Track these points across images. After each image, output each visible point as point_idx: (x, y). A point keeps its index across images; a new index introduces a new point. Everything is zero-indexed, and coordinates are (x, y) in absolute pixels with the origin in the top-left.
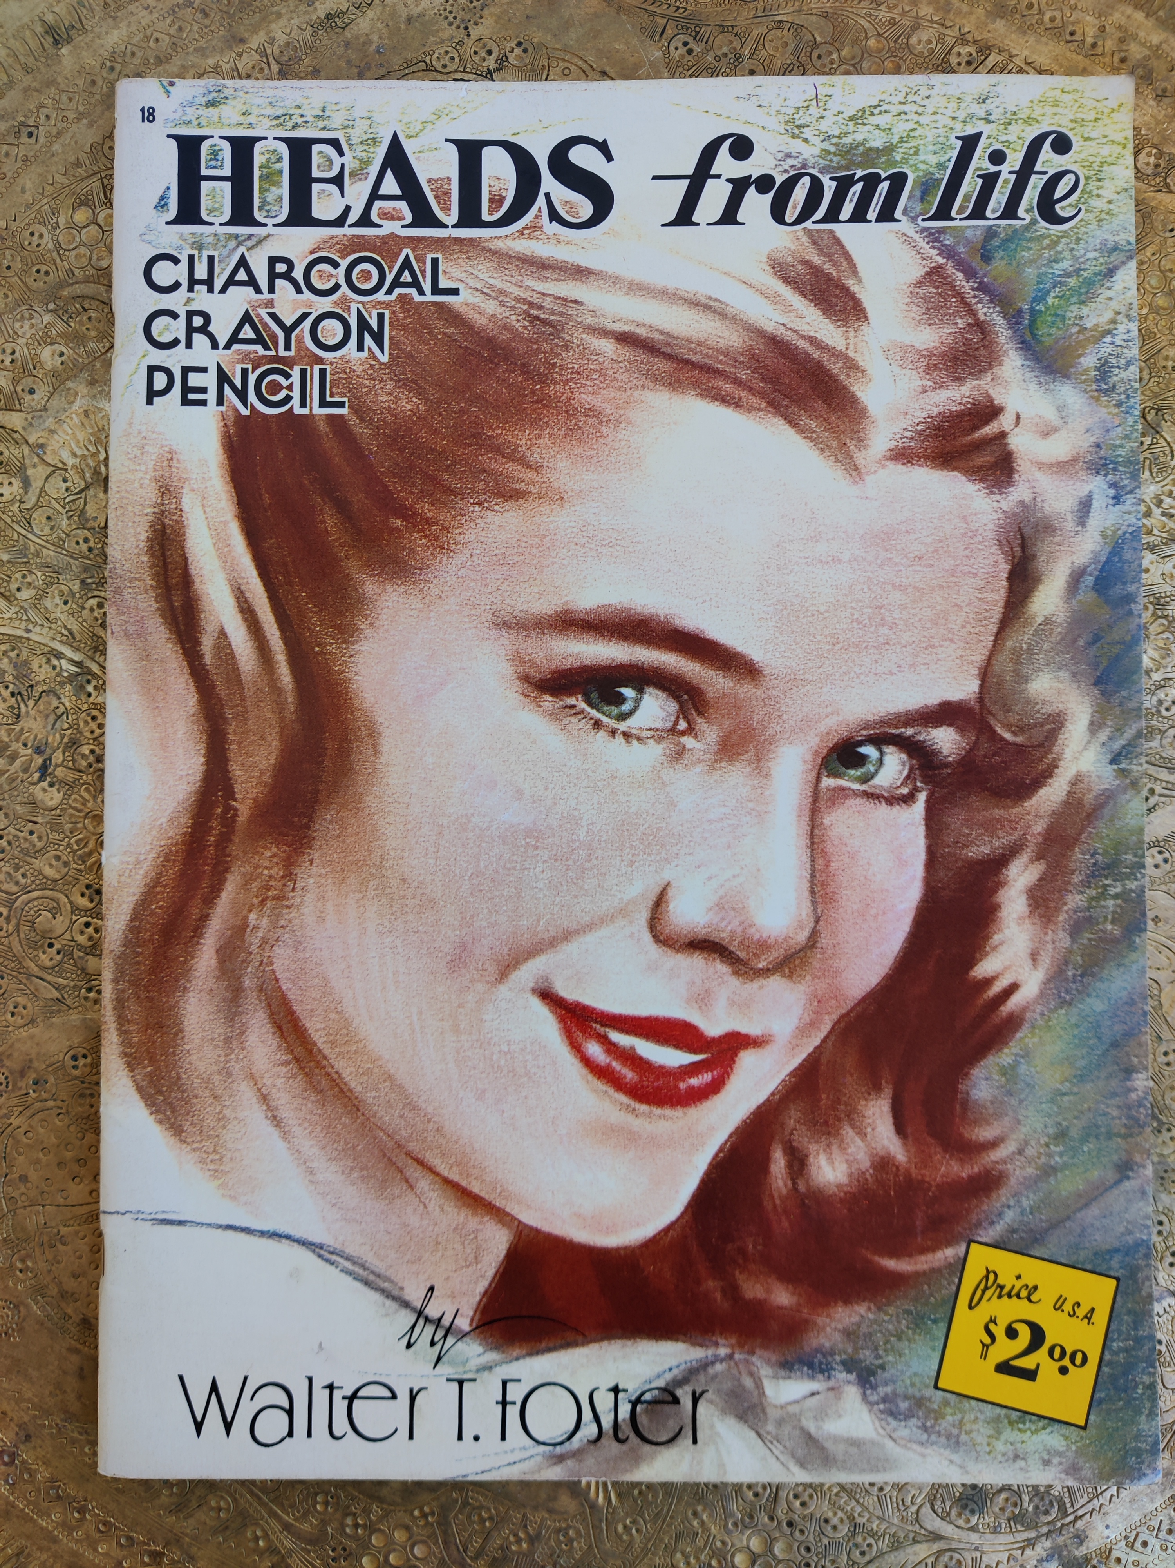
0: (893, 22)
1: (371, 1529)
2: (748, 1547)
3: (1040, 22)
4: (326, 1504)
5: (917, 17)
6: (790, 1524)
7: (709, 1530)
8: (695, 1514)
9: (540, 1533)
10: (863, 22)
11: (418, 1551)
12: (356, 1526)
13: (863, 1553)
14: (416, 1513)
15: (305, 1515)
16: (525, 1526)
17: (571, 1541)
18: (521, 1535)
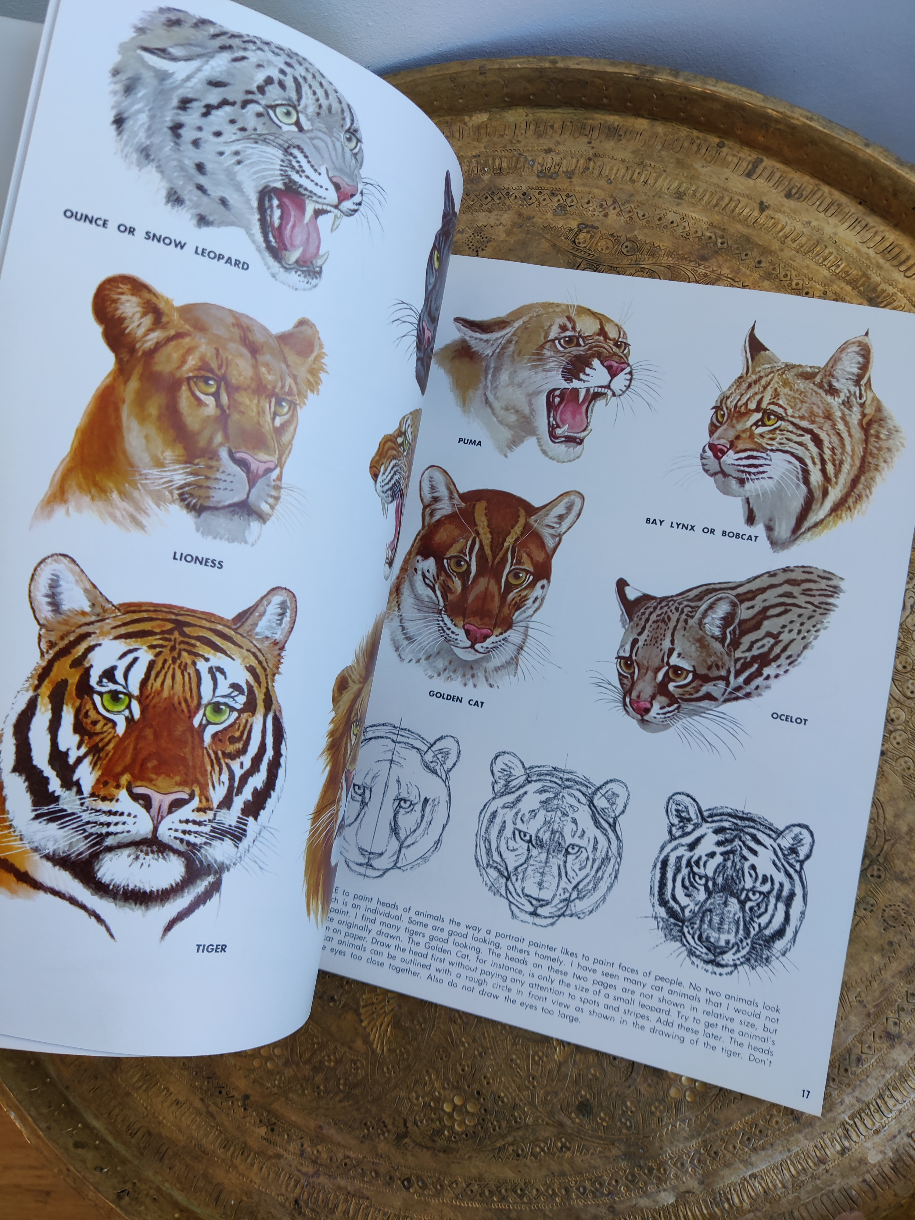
2: (453, 1100)
3: (790, 285)
5: (720, 274)
6: (478, 1093)
7: (433, 1084)
8: (427, 1072)
9: (342, 1058)
10: (689, 273)
13: (516, 1122)
16: (335, 1053)
17: (358, 1068)
18: (332, 1057)
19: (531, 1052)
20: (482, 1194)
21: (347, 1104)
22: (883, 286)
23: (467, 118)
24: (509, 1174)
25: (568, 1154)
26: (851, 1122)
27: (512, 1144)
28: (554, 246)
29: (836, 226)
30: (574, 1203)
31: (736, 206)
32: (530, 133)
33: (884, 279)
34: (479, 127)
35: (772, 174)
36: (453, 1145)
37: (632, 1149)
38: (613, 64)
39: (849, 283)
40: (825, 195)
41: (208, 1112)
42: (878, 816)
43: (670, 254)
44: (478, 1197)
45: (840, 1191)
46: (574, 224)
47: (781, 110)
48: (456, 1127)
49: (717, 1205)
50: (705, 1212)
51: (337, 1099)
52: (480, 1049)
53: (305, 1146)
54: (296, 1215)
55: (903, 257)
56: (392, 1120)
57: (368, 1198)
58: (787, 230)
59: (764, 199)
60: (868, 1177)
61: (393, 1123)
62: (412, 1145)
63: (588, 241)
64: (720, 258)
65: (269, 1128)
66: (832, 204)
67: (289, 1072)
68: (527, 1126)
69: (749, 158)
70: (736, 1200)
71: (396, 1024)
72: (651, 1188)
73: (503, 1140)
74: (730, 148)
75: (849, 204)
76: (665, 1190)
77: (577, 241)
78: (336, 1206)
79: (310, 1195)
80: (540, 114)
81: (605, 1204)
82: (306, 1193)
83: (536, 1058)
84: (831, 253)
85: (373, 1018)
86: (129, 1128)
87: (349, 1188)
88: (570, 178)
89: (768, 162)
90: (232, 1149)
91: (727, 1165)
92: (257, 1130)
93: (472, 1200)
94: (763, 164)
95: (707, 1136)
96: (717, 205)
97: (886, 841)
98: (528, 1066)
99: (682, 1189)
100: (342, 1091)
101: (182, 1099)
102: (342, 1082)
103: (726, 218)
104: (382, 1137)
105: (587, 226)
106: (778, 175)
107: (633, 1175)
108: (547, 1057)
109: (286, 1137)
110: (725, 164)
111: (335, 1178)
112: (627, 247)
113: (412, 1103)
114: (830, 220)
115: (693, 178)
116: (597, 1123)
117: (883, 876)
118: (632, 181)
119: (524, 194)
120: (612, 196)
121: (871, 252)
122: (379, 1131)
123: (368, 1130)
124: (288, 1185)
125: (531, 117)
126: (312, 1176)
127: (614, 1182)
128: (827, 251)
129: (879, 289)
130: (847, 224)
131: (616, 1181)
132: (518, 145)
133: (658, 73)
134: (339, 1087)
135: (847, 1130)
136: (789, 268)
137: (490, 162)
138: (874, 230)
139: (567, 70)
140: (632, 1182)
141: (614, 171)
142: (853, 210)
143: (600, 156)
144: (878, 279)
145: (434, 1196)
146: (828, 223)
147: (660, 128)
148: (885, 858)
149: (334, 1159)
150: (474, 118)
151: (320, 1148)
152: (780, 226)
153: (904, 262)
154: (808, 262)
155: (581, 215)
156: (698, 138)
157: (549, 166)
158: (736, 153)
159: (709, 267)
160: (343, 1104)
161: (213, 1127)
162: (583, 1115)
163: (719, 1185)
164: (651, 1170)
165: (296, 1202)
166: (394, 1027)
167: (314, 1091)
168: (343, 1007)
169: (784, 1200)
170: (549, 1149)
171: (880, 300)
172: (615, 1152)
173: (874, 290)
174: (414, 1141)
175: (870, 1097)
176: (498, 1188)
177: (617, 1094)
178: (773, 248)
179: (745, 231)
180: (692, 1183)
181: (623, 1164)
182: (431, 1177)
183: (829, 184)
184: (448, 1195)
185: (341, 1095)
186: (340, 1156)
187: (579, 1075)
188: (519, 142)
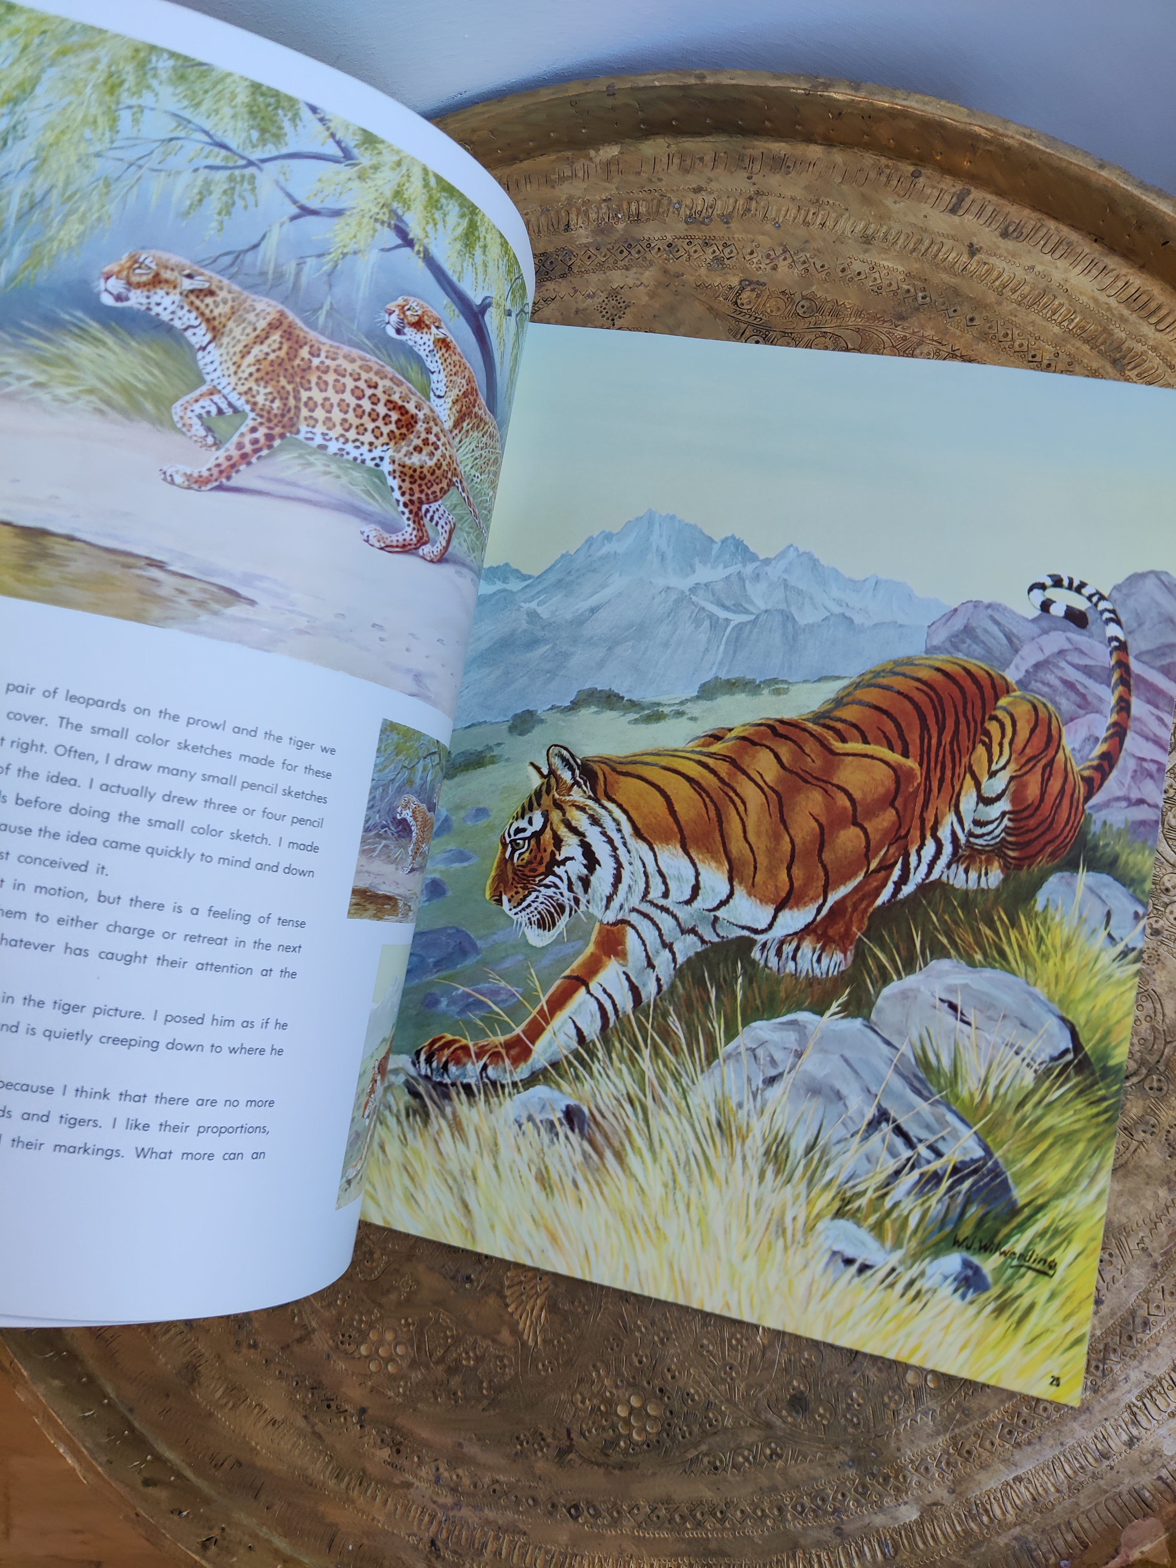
0: (904, 339)
1: (371, 1326)
2: (629, 1401)
3: (1012, 347)
4: (343, 1301)
5: (923, 337)
6: (661, 1390)
7: (603, 1382)
8: (594, 1366)
9: (484, 1354)
10: (883, 337)
11: (400, 1350)
12: (361, 1321)
13: (711, 1425)
14: (403, 1321)
15: (330, 1305)
16: (475, 1349)
17: (505, 1366)
18: (471, 1354)
19: (727, 1335)
20: (671, 1520)
21: (492, 1413)
22: (1129, 343)
23: (592, 153)
24: (708, 1494)
25: (780, 1463)
26: (1140, 1404)
27: (706, 1454)
28: (710, 309)
29: (1066, 271)
30: (790, 1526)
31: (939, 250)
32: (674, 168)
33: (1130, 335)
34: (608, 163)
35: (982, 208)
36: (630, 1459)
37: (861, 1453)
38: (777, 77)
39: (1086, 341)
40: (1051, 232)
41: (314, 1433)
42: (1155, 1012)
43: (858, 314)
44: (667, 1525)
45: (1129, 1492)
46: (735, 281)
47: (991, 126)
48: (635, 1436)
49: (974, 1519)
50: (959, 1528)
51: (480, 1407)
52: (661, 1334)
53: (441, 1470)
54: (433, 1559)
55: (1153, 305)
56: (551, 1431)
57: (525, 1534)
58: (1005, 277)
59: (975, 240)
60: (1164, 1473)
61: (554, 1435)
62: (579, 1461)
63: (753, 302)
64: (922, 316)
65: (394, 1450)
66: (1060, 243)
67: (416, 1376)
68: (726, 1429)
69: (953, 190)
70: (998, 1512)
71: (552, 1307)
72: (888, 1501)
73: (696, 1448)
74: (928, 177)
75: (1081, 241)
76: (906, 1503)
77: (739, 302)
78: (484, 1545)
79: (450, 1532)
80: (686, 144)
81: (830, 1525)
82: (444, 1531)
83: (734, 1342)
84: (1061, 305)
85: (522, 1302)
86: (212, 1458)
87: (500, 1522)
88: (727, 223)
89: (976, 194)
90: (347, 1479)
91: (984, 1467)
92: (378, 1453)
93: (659, 1529)
94: (971, 197)
95: (957, 1431)
96: (914, 249)
97: (1167, 1043)
98: (723, 1353)
99: (928, 1500)
100: (486, 1397)
101: (279, 1417)
102: (485, 1385)
103: (926, 265)
104: (539, 1454)
105: (751, 283)
106: (990, 209)
107: (864, 1486)
108: (747, 1339)
109: (416, 1459)
110: (922, 197)
111: (482, 1510)
112: (803, 307)
113: (576, 1409)
114: (1059, 263)
115: (882, 218)
116: (816, 1422)
117: (1165, 1088)
118: (806, 223)
119: (670, 245)
120: (781, 244)
121: (1112, 302)
122: (536, 1446)
123: (521, 1445)
124: (421, 1521)
125: (674, 148)
126: (452, 1509)
127: (840, 1497)
128: (1056, 302)
129: (1124, 347)
130: (1079, 268)
131: (843, 1495)
132: (659, 183)
133: (833, 86)
134: (481, 1392)
135: (1134, 1414)
136: (1010, 326)
137: (625, 206)
138: (1115, 273)
139: (718, 86)
140: (863, 1495)
141: (783, 213)
142: (1087, 250)
143: (763, 194)
144: (1123, 335)
145: (609, 1526)
146: (1057, 267)
147: (838, 157)
148: (1167, 1066)
149: (479, 1483)
150: (601, 152)
151: (460, 1471)
152: (995, 273)
153: (1154, 312)
154: (1033, 317)
155: (743, 270)
156: (887, 166)
157: (699, 209)
158: (935, 183)
159: (909, 328)
160: (487, 1414)
161: (321, 1451)
162: (797, 1412)
163: (974, 1493)
164: (886, 1478)
165: (433, 1543)
166: (549, 1312)
167: (450, 1399)
168: (483, 1288)
169: (1058, 1508)
170: (754, 1458)
171: (1126, 361)
172: (839, 1457)
173: (1119, 348)
174: (581, 1457)
175: (1162, 1371)
176: (692, 1511)
177: (839, 1383)
178: (988, 301)
179: (953, 281)
180: (940, 1493)
181: (851, 1472)
182: (604, 1502)
183: (1056, 218)
184: (628, 1524)
185: (485, 1402)
186: (487, 1480)
187: (790, 1360)
188: (660, 180)
